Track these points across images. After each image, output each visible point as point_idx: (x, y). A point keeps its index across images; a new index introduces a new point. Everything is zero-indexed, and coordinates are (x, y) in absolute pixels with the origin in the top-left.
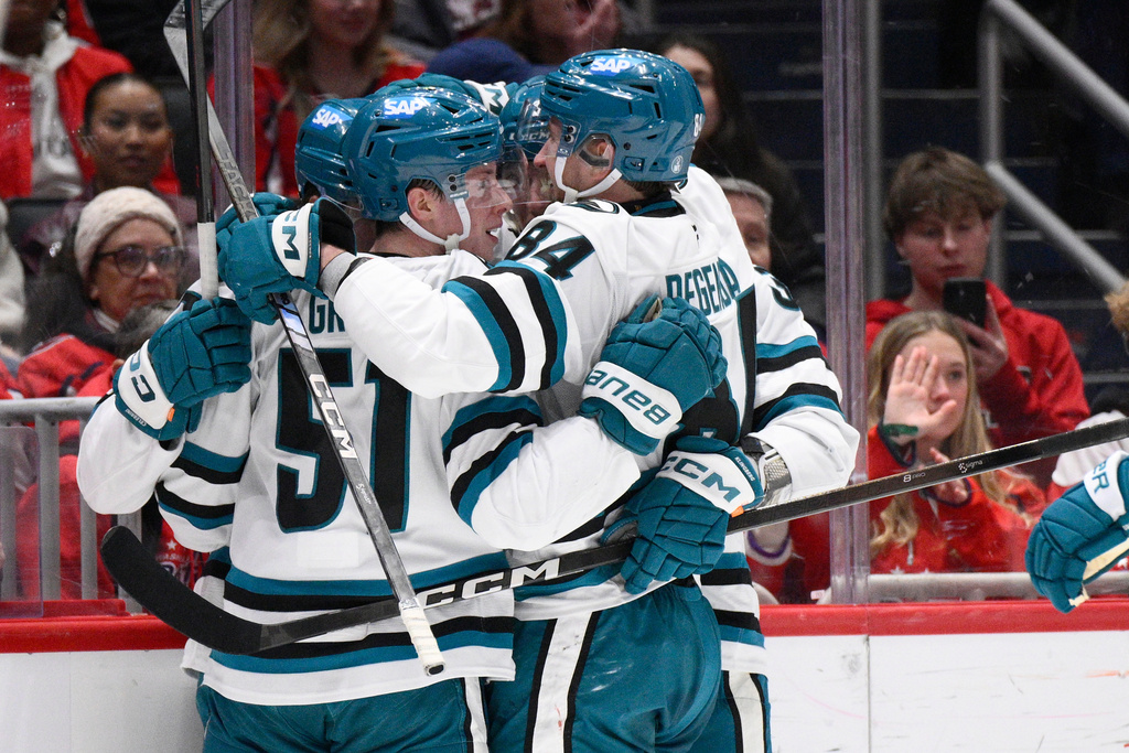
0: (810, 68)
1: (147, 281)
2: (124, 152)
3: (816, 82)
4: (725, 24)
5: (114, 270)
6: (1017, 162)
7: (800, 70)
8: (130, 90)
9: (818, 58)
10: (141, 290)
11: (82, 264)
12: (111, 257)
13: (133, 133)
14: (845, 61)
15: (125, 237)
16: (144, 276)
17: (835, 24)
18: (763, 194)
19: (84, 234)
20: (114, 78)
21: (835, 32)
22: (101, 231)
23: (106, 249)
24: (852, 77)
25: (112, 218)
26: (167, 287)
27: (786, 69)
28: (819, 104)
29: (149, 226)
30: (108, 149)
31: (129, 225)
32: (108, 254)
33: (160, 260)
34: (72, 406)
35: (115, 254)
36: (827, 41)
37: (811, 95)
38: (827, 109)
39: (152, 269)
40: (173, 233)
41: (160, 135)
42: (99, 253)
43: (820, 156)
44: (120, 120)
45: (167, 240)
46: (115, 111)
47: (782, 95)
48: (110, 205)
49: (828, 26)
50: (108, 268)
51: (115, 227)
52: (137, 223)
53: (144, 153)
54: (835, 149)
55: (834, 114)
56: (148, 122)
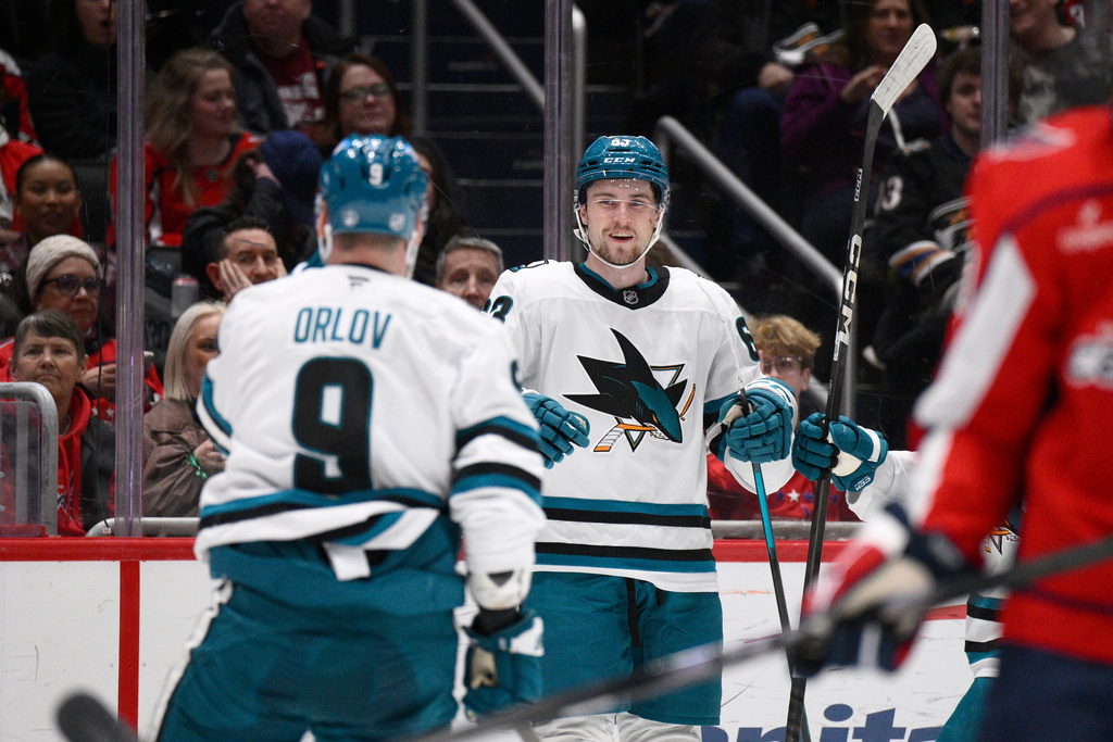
0: (534, 165)
1: (80, 300)
2: (45, 209)
3: (539, 174)
4: (476, 132)
5: (56, 292)
6: (677, 233)
7: (527, 166)
8: (49, 166)
9: (541, 157)
10: (74, 307)
11: (32, 288)
12: (54, 283)
13: (52, 196)
14: (559, 159)
15: (64, 270)
16: (77, 296)
17: (553, 133)
18: (494, 247)
19: (34, 267)
20: (36, 159)
21: (553, 139)
22: (47, 264)
23: (51, 276)
24: (564, 171)
25: (55, 256)
26: (92, 304)
27: (518, 165)
28: (542, 189)
29: (81, 261)
30: (34, 208)
31: (66, 261)
32: (52, 280)
33: (89, 285)
34: (11, 388)
35: (57, 280)
36: (548, 146)
37: (535, 183)
38: (547, 193)
39: (83, 292)
40: (96, 268)
41: (70, 197)
42: (45, 280)
43: (541, 225)
44: (42, 187)
45: (93, 273)
46: (39, 182)
47: (513, 183)
48: (53, 247)
49: (548, 136)
50: (52, 290)
51: (57, 262)
52: (72, 259)
53: (59, 210)
54: (552, 221)
55: (552, 197)
56: (61, 188)
